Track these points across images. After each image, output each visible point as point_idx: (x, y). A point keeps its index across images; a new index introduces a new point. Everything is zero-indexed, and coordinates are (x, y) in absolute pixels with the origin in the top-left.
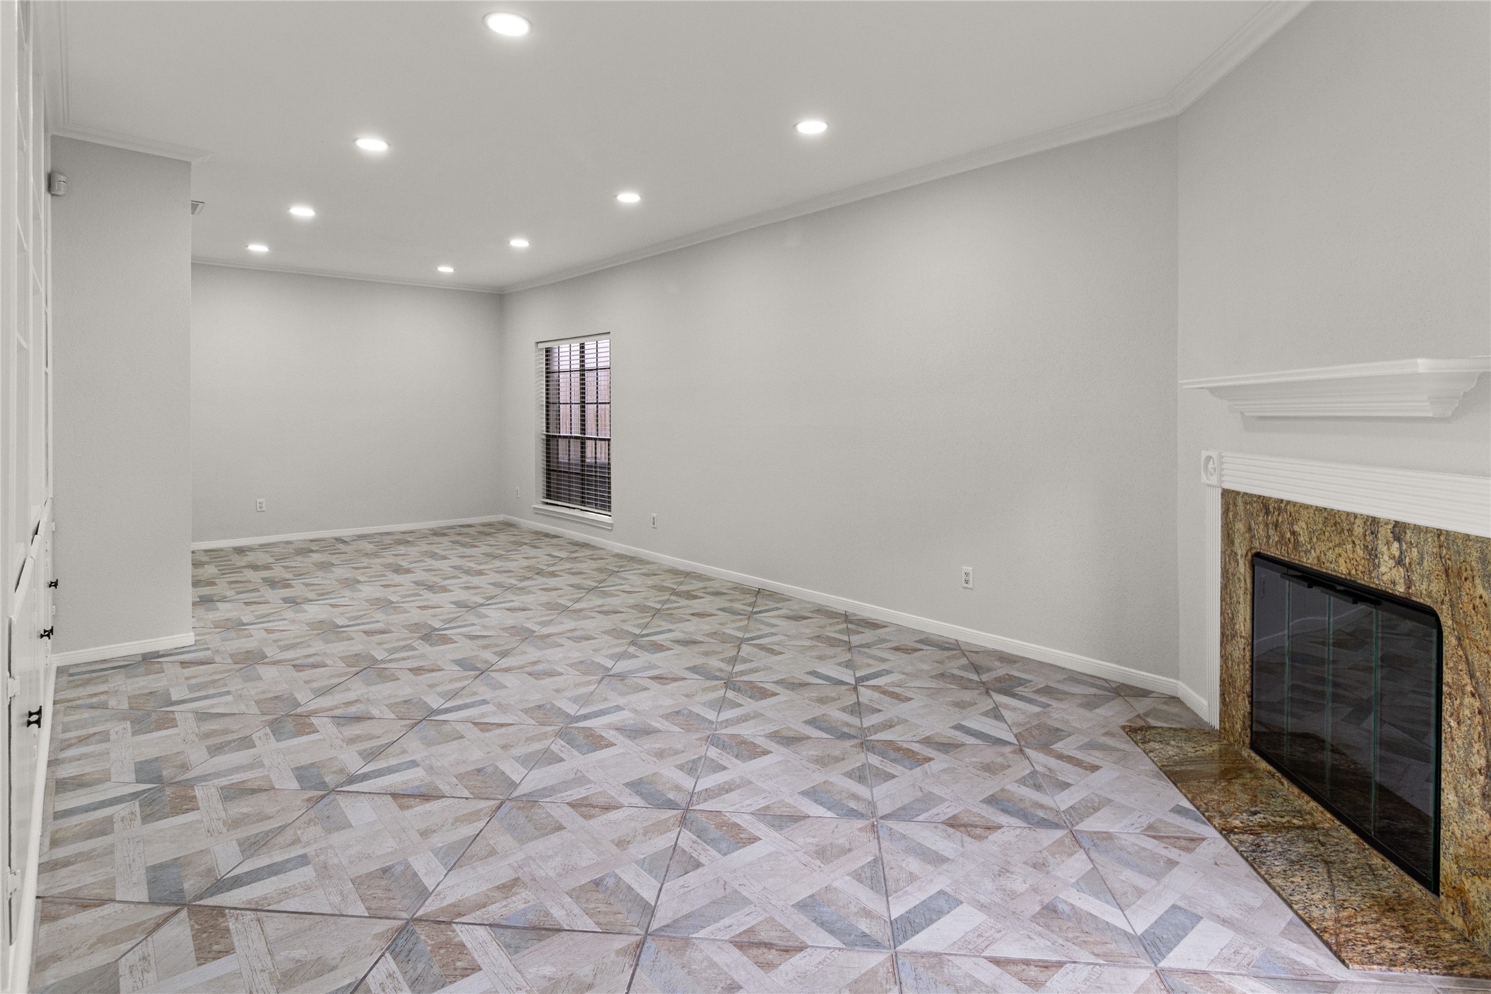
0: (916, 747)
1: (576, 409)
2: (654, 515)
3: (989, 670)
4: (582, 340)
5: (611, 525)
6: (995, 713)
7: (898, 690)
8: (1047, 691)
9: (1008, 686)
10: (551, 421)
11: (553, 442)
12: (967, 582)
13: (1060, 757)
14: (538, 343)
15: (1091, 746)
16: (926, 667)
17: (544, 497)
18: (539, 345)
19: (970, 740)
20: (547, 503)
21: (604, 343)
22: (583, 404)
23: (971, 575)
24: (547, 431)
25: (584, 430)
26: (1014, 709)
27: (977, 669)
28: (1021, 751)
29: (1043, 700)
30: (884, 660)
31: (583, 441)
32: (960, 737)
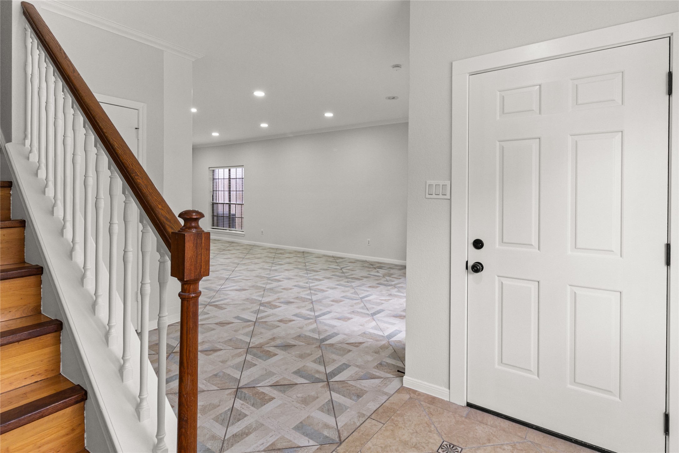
0: (360, 278)
1: (227, 193)
2: (262, 230)
3: (375, 265)
4: (230, 168)
5: (244, 234)
6: (378, 272)
7: (352, 269)
8: (390, 268)
9: (380, 268)
10: (214, 197)
11: (215, 205)
12: (369, 243)
13: (393, 277)
14: (209, 168)
15: (400, 276)
16: (359, 265)
17: (212, 226)
18: (210, 168)
19: (372, 276)
20: (213, 228)
21: (239, 170)
22: (230, 191)
23: (370, 242)
24: (213, 201)
25: (230, 200)
26: (382, 271)
27: (372, 265)
28: (384, 277)
29: (389, 269)
30: (347, 264)
31: (230, 205)
32: (369, 276)
